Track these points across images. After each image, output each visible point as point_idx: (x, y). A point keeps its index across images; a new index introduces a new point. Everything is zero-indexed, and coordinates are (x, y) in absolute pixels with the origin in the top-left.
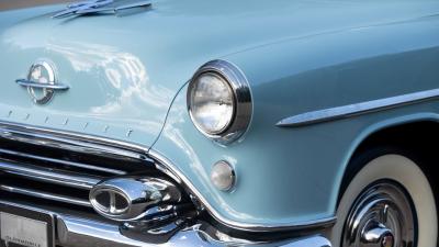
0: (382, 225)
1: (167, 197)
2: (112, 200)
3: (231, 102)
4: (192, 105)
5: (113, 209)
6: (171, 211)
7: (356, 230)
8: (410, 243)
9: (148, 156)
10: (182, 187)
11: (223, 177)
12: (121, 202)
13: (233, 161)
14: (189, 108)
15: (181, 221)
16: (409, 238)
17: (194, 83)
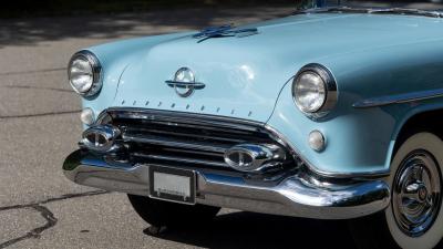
0: (418, 181)
1: (276, 156)
2: (241, 157)
3: (323, 90)
4: (295, 93)
5: (241, 164)
6: (280, 165)
9: (264, 129)
10: (287, 149)
11: (317, 142)
12: (247, 159)
13: (322, 130)
14: (293, 95)
15: (285, 173)
17: (297, 78)
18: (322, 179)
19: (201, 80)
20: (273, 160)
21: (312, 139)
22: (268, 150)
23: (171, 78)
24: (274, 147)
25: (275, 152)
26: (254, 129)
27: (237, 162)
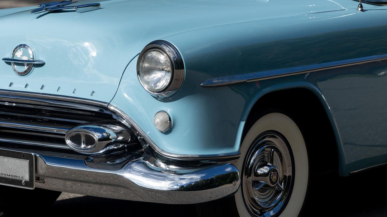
0: (269, 164)
1: (120, 138)
2: (83, 139)
3: (169, 69)
4: (141, 72)
5: (83, 146)
6: (123, 148)
7: (251, 167)
8: (289, 177)
9: (107, 109)
10: (131, 131)
11: (163, 123)
12: (90, 141)
13: (169, 111)
14: (138, 73)
15: (129, 156)
16: (289, 173)
17: (143, 56)
18: (168, 162)
19: (41, 58)
20: (117, 142)
21: (158, 120)
22: (112, 131)
23: (9, 56)
24: (118, 128)
25: (118, 133)
26: (96, 110)
27: (79, 144)
